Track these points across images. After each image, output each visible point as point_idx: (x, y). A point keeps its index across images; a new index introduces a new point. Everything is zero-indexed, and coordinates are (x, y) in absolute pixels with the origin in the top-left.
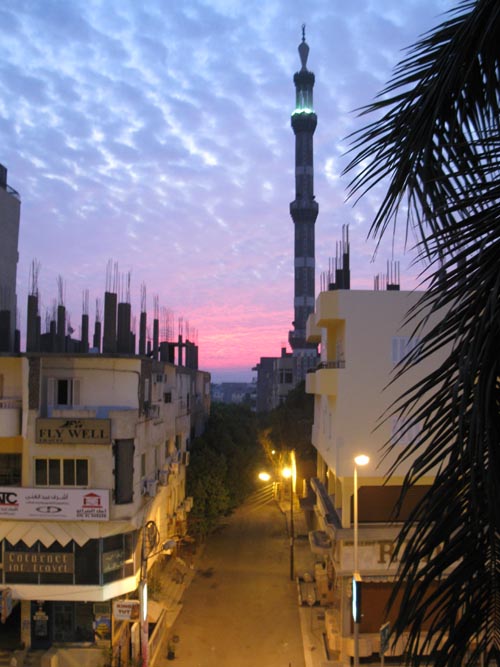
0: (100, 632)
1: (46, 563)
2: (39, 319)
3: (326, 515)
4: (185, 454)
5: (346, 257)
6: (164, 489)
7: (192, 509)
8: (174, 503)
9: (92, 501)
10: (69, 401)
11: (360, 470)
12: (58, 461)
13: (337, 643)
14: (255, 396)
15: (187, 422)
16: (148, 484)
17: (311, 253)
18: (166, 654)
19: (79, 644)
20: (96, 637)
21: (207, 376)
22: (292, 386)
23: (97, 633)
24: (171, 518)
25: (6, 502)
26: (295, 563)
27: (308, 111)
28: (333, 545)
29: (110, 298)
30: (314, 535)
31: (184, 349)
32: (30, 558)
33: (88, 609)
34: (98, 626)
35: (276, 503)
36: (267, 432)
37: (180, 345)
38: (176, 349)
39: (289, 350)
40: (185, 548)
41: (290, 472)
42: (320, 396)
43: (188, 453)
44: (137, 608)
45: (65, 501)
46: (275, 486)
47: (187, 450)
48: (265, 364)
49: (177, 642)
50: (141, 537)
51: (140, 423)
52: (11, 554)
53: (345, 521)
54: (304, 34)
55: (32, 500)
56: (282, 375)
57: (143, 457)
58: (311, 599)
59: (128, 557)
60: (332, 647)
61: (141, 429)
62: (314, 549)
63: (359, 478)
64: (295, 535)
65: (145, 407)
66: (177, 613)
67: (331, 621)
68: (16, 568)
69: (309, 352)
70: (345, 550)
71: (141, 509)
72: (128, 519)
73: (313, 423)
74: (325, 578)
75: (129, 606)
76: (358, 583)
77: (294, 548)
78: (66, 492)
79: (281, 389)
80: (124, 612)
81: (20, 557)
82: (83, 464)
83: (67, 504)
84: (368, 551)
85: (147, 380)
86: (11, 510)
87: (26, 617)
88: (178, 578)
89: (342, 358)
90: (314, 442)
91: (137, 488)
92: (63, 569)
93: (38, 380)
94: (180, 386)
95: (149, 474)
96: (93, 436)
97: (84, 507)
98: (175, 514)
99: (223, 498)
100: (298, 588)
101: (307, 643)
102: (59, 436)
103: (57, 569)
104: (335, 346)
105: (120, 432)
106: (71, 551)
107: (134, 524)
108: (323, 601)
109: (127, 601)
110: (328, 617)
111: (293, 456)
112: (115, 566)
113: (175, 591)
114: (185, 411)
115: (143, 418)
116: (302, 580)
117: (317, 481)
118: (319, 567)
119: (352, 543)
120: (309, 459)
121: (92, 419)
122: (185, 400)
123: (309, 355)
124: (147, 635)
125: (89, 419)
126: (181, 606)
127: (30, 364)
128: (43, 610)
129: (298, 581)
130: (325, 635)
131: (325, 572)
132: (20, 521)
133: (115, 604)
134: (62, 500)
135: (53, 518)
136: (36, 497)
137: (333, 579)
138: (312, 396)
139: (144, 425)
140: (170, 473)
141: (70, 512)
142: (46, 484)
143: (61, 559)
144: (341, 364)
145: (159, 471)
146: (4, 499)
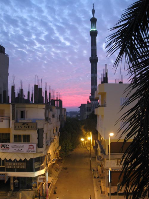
0: (34, 186)
1: (17, 165)
2: (15, 93)
3: (101, 151)
4: (59, 133)
5: (106, 74)
6: (52, 143)
7: (61, 149)
8: (55, 148)
9: (31, 147)
10: (24, 117)
11: (111, 137)
12: (21, 135)
14: (79, 115)
15: (59, 123)
16: (48, 142)
18: (54, 192)
19: (28, 189)
20: (33, 187)
21: (65, 110)
22: (91, 112)
23: (33, 186)
24: (55, 152)
26: (92, 165)
27: (95, 30)
28: (103, 160)
29: (36, 86)
30: (97, 157)
31: (58, 102)
32: (13, 164)
33: (30, 179)
34: (33, 184)
35: (86, 147)
36: (83, 126)
37: (57, 100)
38: (56, 101)
39: (90, 102)
40: (59, 161)
41: (90, 138)
42: (99, 115)
44: (45, 179)
46: (86, 142)
47: (59, 132)
48: (83, 106)
49: (57, 189)
50: (46, 158)
52: (7, 163)
53: (107, 153)
54: (93, 6)
56: (87, 109)
57: (46, 134)
58: (97, 176)
59: (42, 164)
60: (103, 190)
61: (45, 126)
62: (97, 161)
63: (110, 140)
64: (92, 157)
65: (47, 119)
66: (57, 180)
67: (103, 183)
68: (9, 167)
69: (96, 102)
70: (107, 161)
71: (46, 149)
72: (42, 152)
73: (97, 123)
74: (101, 170)
75: (42, 178)
76: (110, 171)
77: (92, 161)
78: (23, 144)
79: (87, 113)
80: (41, 180)
81: (10, 164)
82: (28, 136)
84: (113, 161)
85: (47, 111)
86: (7, 150)
87: (12, 182)
88: (57, 170)
89: (105, 104)
91: (44, 143)
92: (23, 167)
93: (15, 111)
94: (57, 113)
95: (48, 139)
96: (31, 127)
97: (29, 149)
98: (56, 151)
99: (70, 146)
100: (93, 173)
101: (95, 189)
102: (21, 128)
103: (21, 167)
104: (103, 100)
105: (39, 127)
106: (25, 162)
107: (44, 154)
108: (100, 177)
109: (42, 177)
110: (102, 181)
111: (91, 133)
112: (38, 166)
113: (56, 174)
114: (59, 120)
115: (46, 122)
116: (94, 170)
117: (98, 141)
118: (99, 166)
119: (109, 159)
120: (96, 134)
122: (59, 117)
123: (95, 103)
124: (48, 187)
125: (30, 123)
126: (58, 178)
127: (12, 106)
128: (17, 180)
129: (92, 171)
130: (101, 187)
131: (101, 168)
132: (10, 153)
133: (38, 178)
134: (23, 147)
135: (19, 152)
136: (14, 146)
137: (103, 170)
138: (97, 115)
139: (46, 124)
140: (54, 138)
141: (24, 150)
142: (17, 142)
143: (22, 164)
144: (105, 106)
145: (51, 138)
146: (5, 147)
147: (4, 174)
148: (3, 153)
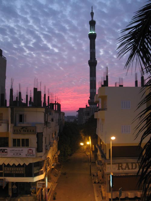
0: (33, 191)
1: (16, 171)
2: (13, 96)
3: (102, 155)
4: (57, 137)
5: (107, 77)
6: (51, 148)
7: (60, 154)
8: (54, 153)
9: (31, 151)
10: (23, 121)
11: (113, 141)
12: (20, 139)
13: (105, 194)
14: (77, 120)
15: (58, 127)
16: (47, 146)
17: (95, 76)
18: (53, 198)
19: (27, 195)
20: (32, 193)
21: (64, 114)
22: (89, 117)
25: (4, 152)
26: (91, 170)
27: (94, 32)
28: (103, 165)
29: (35, 89)
30: (98, 161)
31: (57, 105)
32: (11, 169)
33: (29, 184)
34: (32, 190)
35: (85, 152)
36: (82, 131)
38: (54, 105)
39: (88, 106)
40: (58, 166)
41: (89, 143)
42: (99, 119)
43: (58, 137)
44: (44, 184)
45: (22, 151)
46: (85, 147)
48: (81, 110)
49: (56, 194)
50: (45, 162)
51: (45, 127)
52: (6, 168)
53: (107, 157)
54: (92, 9)
55: (12, 151)
56: (86, 113)
57: (46, 138)
58: (97, 181)
59: (41, 169)
60: (104, 195)
62: (98, 166)
63: (112, 144)
65: (46, 123)
66: (56, 186)
67: (103, 188)
68: (7, 172)
69: (94, 106)
70: (107, 166)
71: (45, 154)
72: (41, 157)
73: (96, 128)
74: (101, 175)
75: (42, 184)
76: (112, 176)
77: (91, 166)
78: (22, 149)
79: (86, 118)
80: (40, 185)
81: (8, 169)
82: (27, 140)
83: (22, 152)
84: (114, 166)
85: (46, 115)
86: (5, 154)
87: (10, 187)
88: (56, 175)
89: (106, 107)
90: (97, 134)
91: (44, 148)
92: (21, 172)
93: (13, 114)
94: (56, 116)
95: (47, 144)
96: (30, 132)
97: (28, 153)
98: (55, 156)
99: (69, 151)
100: (93, 178)
101: (96, 195)
102: (20, 132)
103: (20, 172)
104: (104, 104)
105: (39, 130)
106: (24, 167)
107: (43, 158)
108: (100, 182)
109: (41, 182)
110: (102, 187)
111: (90, 138)
112: (37, 171)
113: (55, 179)
114: (57, 124)
115: (45, 126)
116: (94, 175)
117: (98, 145)
118: (99, 171)
119: (110, 164)
120: (95, 139)
121: (30, 126)
122: (57, 121)
124: (47, 192)
125: (29, 126)
126: (57, 184)
127: (11, 110)
128: (15, 185)
129: (92, 176)
130: (101, 192)
131: (101, 173)
132: (8, 158)
133: (37, 183)
134: (21, 151)
135: (18, 157)
136: (13, 150)
137: (104, 175)
138: (96, 119)
139: (46, 128)
140: (53, 143)
141: (23, 155)
142: (16, 146)
143: (21, 169)
144: (106, 109)
145: (50, 142)
146: (3, 151)
147: (2, 180)
148: (1, 157)
